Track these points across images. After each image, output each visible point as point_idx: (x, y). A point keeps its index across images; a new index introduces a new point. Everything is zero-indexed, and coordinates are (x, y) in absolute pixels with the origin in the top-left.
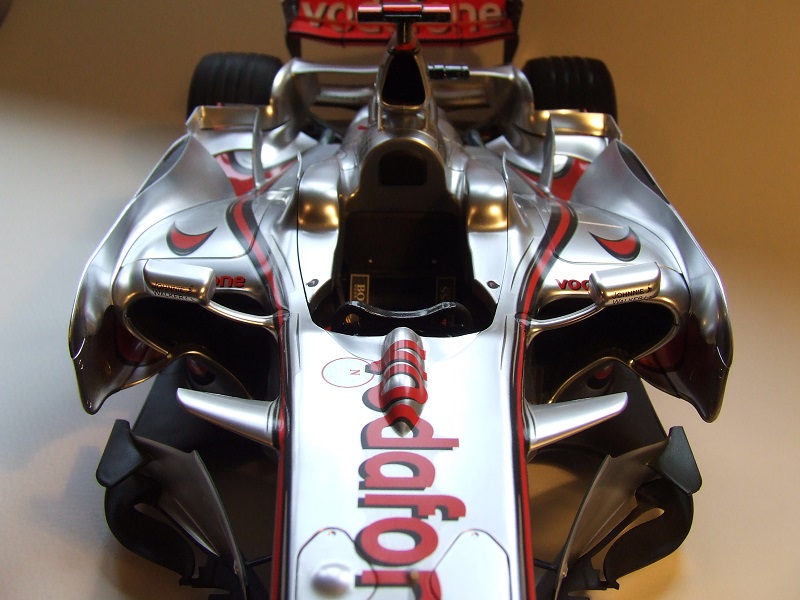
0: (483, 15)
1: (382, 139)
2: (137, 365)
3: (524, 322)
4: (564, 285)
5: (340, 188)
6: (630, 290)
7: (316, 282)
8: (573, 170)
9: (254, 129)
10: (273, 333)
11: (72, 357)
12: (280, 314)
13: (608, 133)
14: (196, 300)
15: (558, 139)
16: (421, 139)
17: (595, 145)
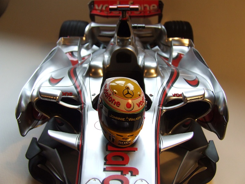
0: (152, 8)
1: (117, 48)
2: (39, 120)
3: (161, 108)
4: (174, 95)
5: (104, 64)
6: (195, 98)
7: (95, 94)
8: (179, 57)
9: (78, 44)
10: (80, 111)
11: (17, 118)
12: (82, 105)
13: (190, 45)
14: (55, 101)
15: (174, 47)
16: (130, 48)
17: (186, 49)
